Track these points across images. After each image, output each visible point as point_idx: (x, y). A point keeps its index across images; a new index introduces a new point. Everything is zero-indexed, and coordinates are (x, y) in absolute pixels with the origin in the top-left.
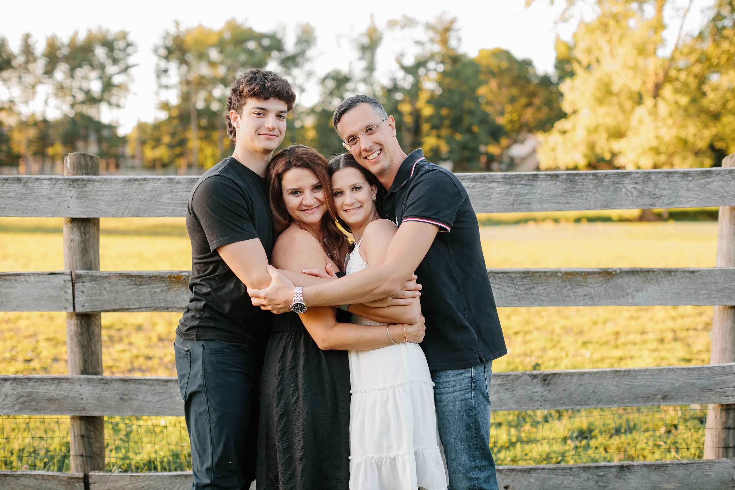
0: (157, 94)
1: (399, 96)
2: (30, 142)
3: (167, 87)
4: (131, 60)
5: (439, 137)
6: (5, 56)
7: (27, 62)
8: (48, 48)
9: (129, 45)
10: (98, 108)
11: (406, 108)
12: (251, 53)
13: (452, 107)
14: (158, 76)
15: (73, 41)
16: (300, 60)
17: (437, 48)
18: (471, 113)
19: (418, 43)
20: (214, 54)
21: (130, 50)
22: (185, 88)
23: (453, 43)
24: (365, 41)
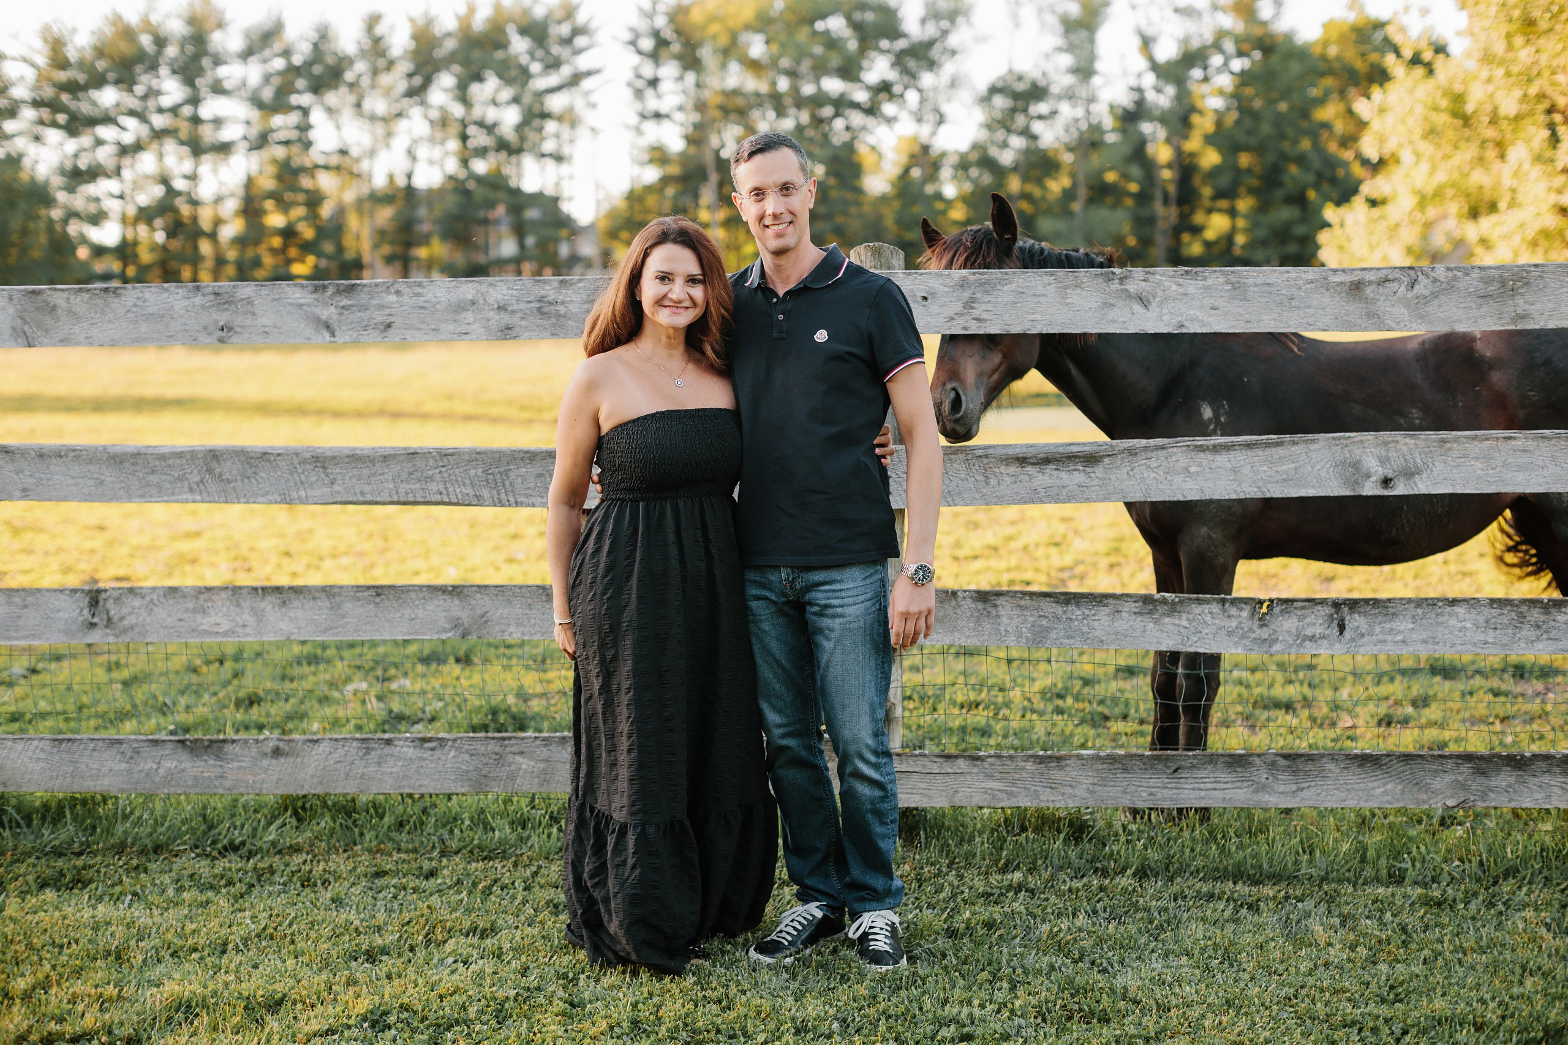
0: (639, 131)
1: (1146, 128)
2: (381, 236)
3: (657, 116)
4: (583, 62)
5: (1232, 213)
6: (330, 60)
7: (375, 72)
8: (414, 43)
9: (577, 31)
10: (519, 165)
11: (1162, 153)
12: (831, 43)
13: (1259, 150)
14: (639, 94)
15: (465, 24)
16: (935, 53)
17: (1228, 21)
18: (1301, 160)
19: (1186, 12)
20: (757, 48)
21: (580, 41)
22: (695, 117)
23: (1265, 11)
24: (1074, 9)
